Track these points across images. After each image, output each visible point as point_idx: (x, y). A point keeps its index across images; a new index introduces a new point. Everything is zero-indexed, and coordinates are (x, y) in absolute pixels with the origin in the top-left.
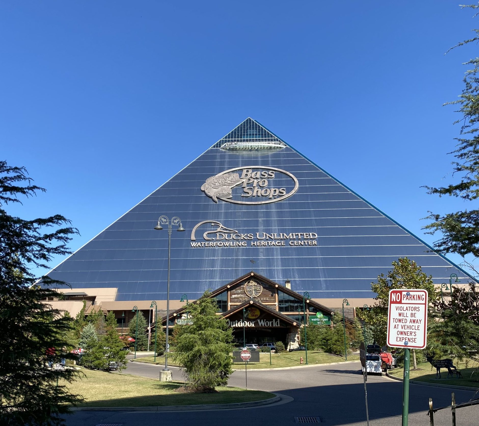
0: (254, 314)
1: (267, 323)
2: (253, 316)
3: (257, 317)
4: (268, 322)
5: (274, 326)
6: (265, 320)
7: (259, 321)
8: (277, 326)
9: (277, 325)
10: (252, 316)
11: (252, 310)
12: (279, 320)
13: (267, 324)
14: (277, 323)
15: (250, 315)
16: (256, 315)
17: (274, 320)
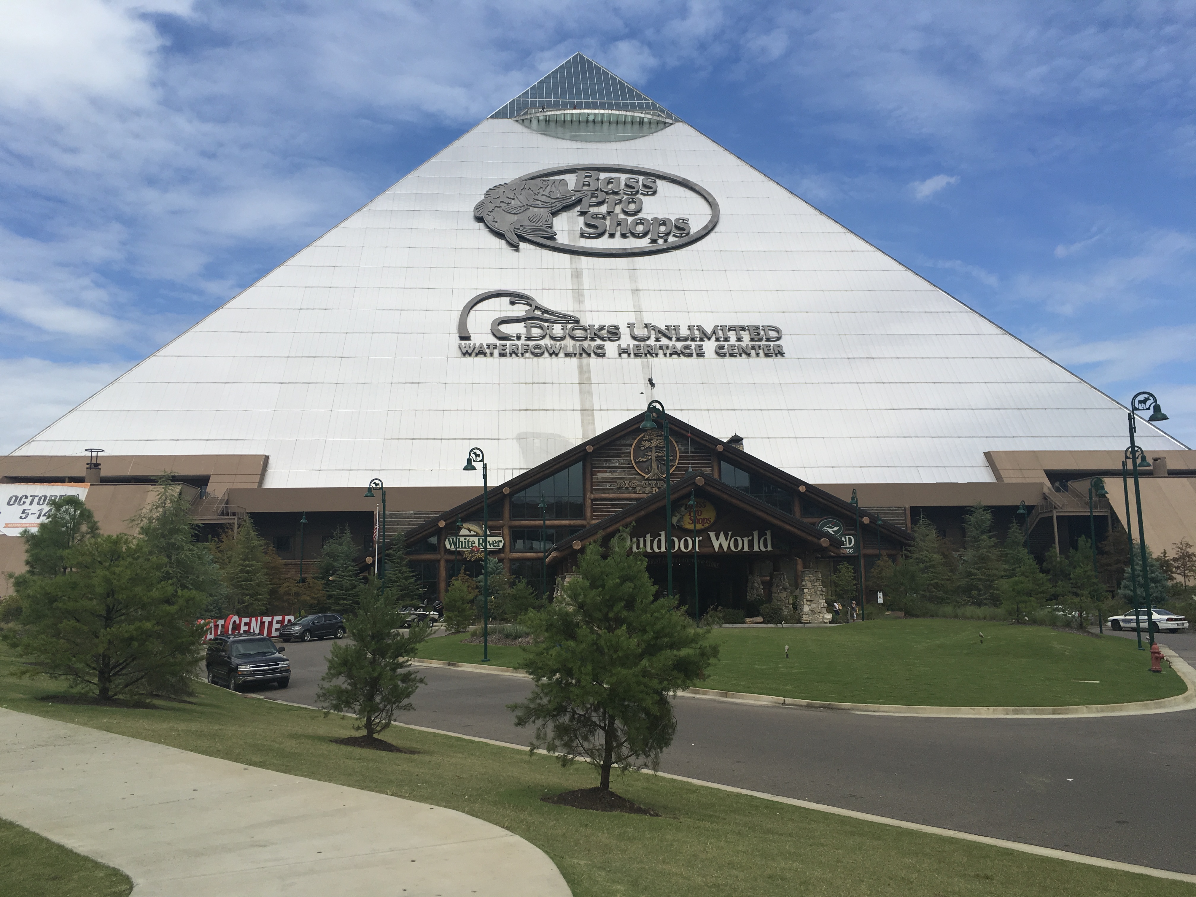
0: (698, 517)
1: (736, 541)
2: (696, 521)
3: (707, 525)
4: (739, 539)
5: (756, 549)
6: (730, 533)
7: (712, 535)
8: (763, 549)
9: (766, 546)
10: (694, 522)
12: (768, 533)
13: (736, 546)
14: (766, 541)
15: (687, 519)
16: (703, 520)
17: (756, 534)
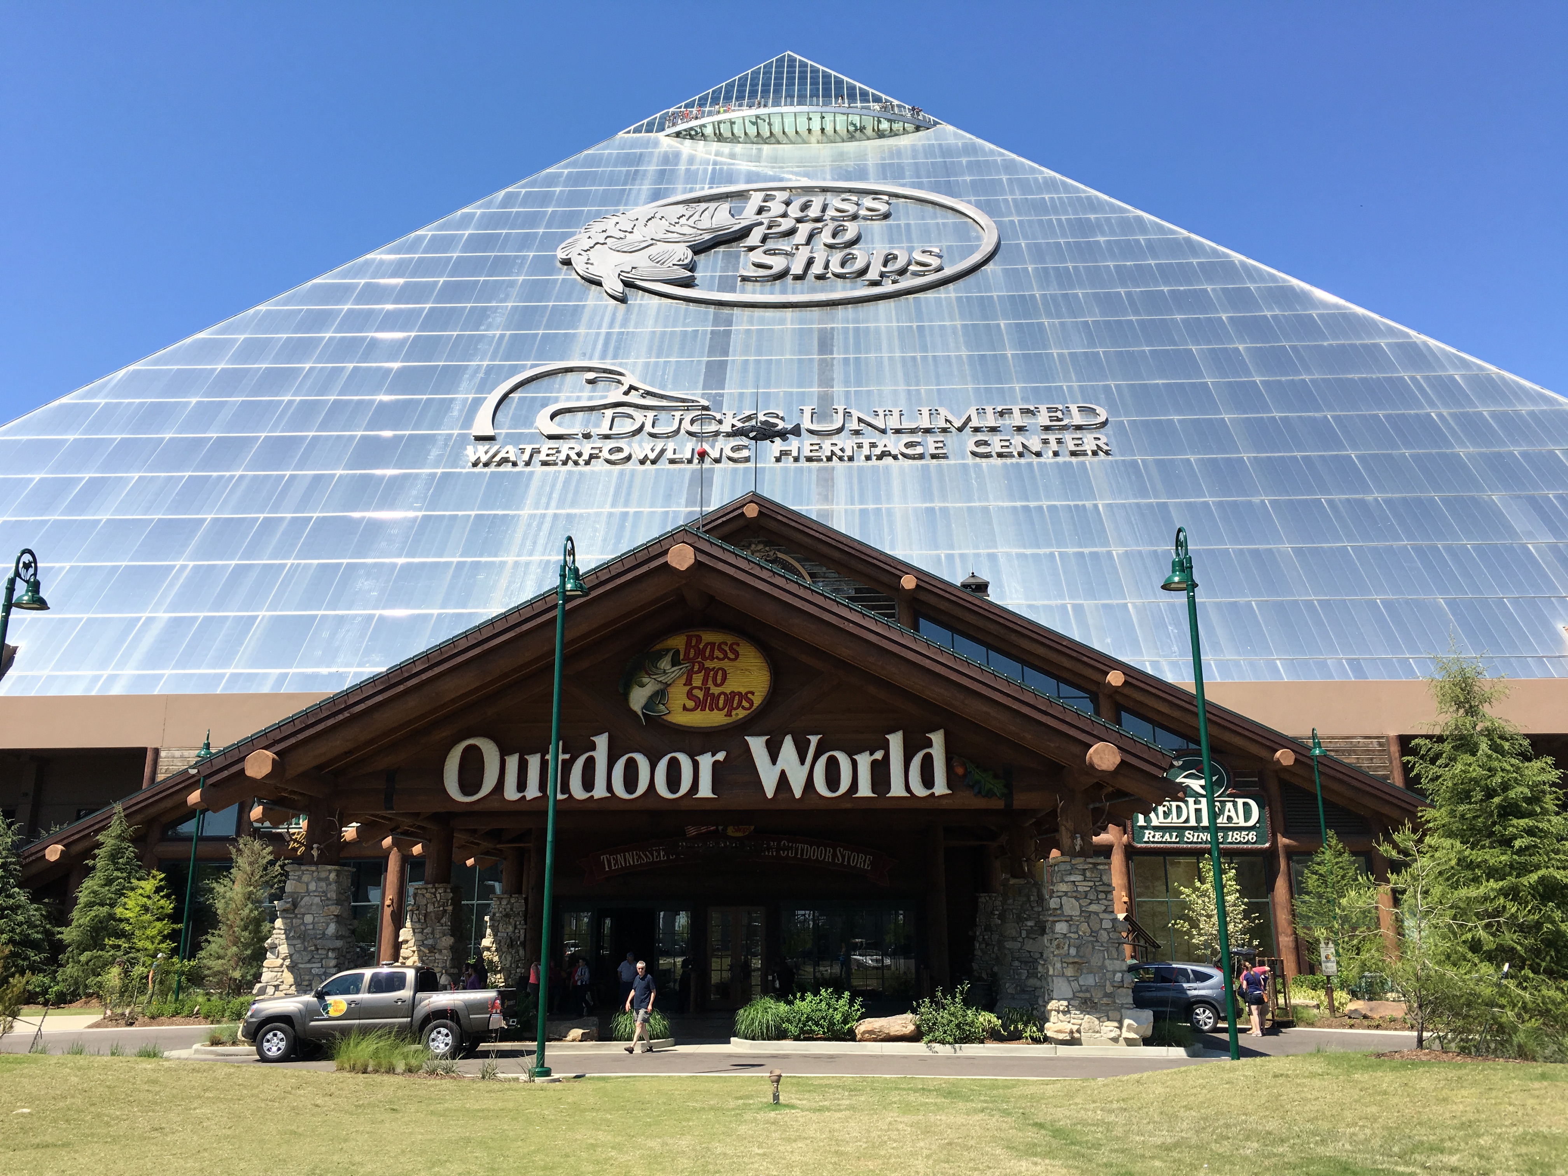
0: (715, 690)
1: (833, 767)
2: (707, 702)
3: (741, 714)
4: (843, 759)
5: (897, 790)
6: (814, 740)
7: (757, 745)
8: (920, 791)
9: (928, 780)
10: (700, 705)
11: (700, 653)
12: (937, 739)
14: (928, 763)
15: (678, 696)
16: (730, 698)
17: (896, 741)
